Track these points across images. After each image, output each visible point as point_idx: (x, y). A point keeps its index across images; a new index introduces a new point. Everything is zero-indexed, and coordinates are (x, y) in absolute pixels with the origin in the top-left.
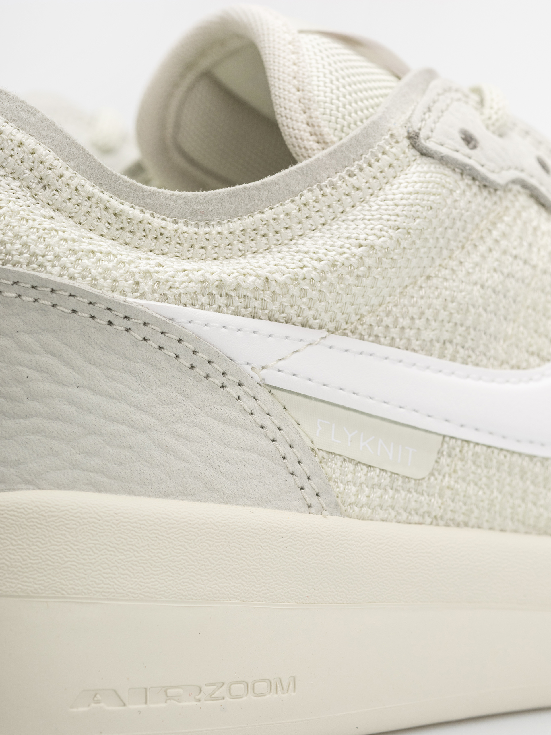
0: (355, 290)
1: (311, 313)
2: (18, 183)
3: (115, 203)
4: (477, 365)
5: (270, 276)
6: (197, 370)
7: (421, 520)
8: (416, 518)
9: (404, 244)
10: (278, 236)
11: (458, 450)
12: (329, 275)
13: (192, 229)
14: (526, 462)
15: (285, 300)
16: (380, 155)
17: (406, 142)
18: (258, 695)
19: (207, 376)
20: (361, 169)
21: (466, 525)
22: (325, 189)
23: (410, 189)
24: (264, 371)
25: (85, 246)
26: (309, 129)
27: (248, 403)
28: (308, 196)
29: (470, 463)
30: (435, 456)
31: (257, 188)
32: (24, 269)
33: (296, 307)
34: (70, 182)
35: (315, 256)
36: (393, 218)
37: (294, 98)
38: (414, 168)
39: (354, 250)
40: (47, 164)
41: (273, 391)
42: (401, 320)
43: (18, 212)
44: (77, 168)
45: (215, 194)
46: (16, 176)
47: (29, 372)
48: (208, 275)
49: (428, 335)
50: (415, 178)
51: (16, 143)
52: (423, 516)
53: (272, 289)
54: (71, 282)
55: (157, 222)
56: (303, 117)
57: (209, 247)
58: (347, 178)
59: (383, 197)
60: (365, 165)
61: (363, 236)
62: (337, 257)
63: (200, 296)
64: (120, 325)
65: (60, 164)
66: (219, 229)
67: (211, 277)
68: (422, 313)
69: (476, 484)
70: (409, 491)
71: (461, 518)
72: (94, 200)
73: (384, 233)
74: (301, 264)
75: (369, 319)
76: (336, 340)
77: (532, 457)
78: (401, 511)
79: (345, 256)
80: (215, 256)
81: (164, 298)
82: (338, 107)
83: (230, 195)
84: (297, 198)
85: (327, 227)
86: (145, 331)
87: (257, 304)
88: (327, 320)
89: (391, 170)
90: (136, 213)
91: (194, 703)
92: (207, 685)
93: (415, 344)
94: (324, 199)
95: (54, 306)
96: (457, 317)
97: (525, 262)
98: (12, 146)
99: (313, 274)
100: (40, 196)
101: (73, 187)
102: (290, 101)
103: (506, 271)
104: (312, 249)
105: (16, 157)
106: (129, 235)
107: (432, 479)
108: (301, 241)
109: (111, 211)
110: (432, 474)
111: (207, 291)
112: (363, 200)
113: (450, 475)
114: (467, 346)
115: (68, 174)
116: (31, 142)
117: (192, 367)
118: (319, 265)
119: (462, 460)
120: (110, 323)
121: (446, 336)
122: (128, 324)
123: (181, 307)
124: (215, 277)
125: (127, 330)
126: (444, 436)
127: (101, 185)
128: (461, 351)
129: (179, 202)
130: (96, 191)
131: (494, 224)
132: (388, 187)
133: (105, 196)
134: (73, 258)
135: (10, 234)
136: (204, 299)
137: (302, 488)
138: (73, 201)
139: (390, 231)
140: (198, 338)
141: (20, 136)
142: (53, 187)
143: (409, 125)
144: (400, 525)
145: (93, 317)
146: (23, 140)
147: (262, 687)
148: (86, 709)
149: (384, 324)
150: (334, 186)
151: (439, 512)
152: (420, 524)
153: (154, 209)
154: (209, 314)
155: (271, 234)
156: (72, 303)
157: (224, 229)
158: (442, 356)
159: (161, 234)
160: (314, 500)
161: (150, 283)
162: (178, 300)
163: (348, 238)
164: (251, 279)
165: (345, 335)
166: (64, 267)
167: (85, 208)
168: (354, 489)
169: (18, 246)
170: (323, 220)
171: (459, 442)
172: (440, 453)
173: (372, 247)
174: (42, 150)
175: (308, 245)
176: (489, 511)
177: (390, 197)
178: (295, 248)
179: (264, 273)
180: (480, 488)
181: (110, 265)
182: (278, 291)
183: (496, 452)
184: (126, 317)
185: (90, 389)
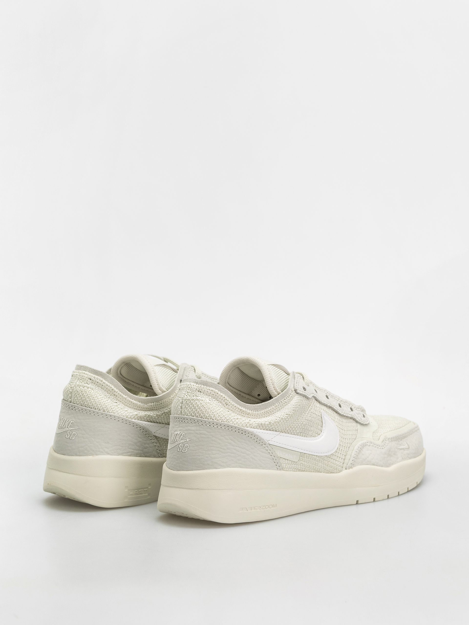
0: (286, 423)
1: (277, 429)
2: (218, 402)
3: (240, 408)
4: (307, 437)
5: (270, 422)
6: (258, 442)
7: (297, 471)
8: (296, 470)
9: (295, 413)
10: (271, 413)
11: (303, 455)
12: (281, 421)
13: (255, 412)
14: (315, 457)
15: (273, 426)
16: (290, 395)
17: (294, 391)
18: (270, 508)
19: (259, 443)
20: (286, 398)
21: (305, 471)
22: (280, 403)
23: (296, 402)
24: (269, 441)
25: (236, 417)
26: (274, 389)
27: (266, 448)
28: (277, 404)
29: (305, 458)
30: (299, 457)
31: (267, 403)
32: (226, 423)
33: (275, 428)
34: (232, 404)
35: (278, 417)
36: (293, 408)
37: (271, 382)
38: (296, 397)
39: (286, 415)
40: (227, 400)
41: (270, 445)
42: (293, 429)
43: (223, 411)
44: (233, 400)
45: (259, 405)
46: (221, 402)
47: (227, 444)
48: (259, 422)
49: (298, 431)
50: (296, 399)
51: (221, 396)
52: (297, 470)
53: (271, 424)
54: (234, 425)
55: (248, 411)
56: (272, 386)
57: (258, 416)
58: (284, 400)
59: (291, 404)
60: (287, 397)
61: (287, 412)
62: (283, 417)
63: (257, 427)
64: (244, 433)
65: (230, 400)
66: (260, 412)
67: (260, 423)
68: (297, 427)
69: (306, 462)
70: (295, 465)
71: (303, 470)
72: (236, 407)
73: (291, 411)
74: (276, 419)
75: (287, 429)
76: (281, 434)
77: (317, 456)
78: (293, 469)
79: (284, 417)
80: (259, 418)
81: (251, 427)
82: (279, 383)
83: (262, 405)
84: (275, 405)
85: (280, 411)
86: (248, 435)
87: (268, 427)
88: (280, 430)
89: (292, 398)
90: (244, 409)
91: (259, 510)
92: (262, 506)
93: (295, 433)
94: (280, 405)
95: (232, 430)
96: (303, 427)
97: (315, 414)
98: (220, 396)
99: (278, 421)
100: (226, 407)
101: (232, 405)
102: (270, 383)
103: (312, 417)
104: (278, 416)
105: (221, 399)
106: (243, 414)
107: (299, 462)
108: (275, 414)
109: (240, 409)
110: (299, 461)
111: (259, 425)
112: (287, 404)
113: (302, 461)
114: (305, 433)
115: (231, 402)
116: (224, 395)
117: (257, 441)
118: (279, 419)
119: (304, 457)
120: (242, 433)
121: (301, 431)
122: (245, 433)
123: (254, 429)
124: (260, 422)
125: (245, 434)
126: (301, 452)
127: (237, 404)
128: (304, 434)
129: (252, 407)
130: (236, 405)
131: (309, 406)
132: (291, 401)
133: (238, 406)
134: (234, 420)
135: (222, 415)
136: (258, 427)
137: (276, 465)
138: (232, 407)
139: (292, 411)
140: (258, 435)
141: (222, 394)
142: (228, 405)
143: (294, 387)
144: (293, 472)
145: (239, 432)
146: (222, 395)
147: (271, 506)
148: (241, 512)
149: (290, 430)
150: (281, 402)
151: (300, 469)
152: (296, 471)
153: (247, 409)
154: (259, 430)
155: (270, 413)
156: (235, 429)
157: (261, 412)
158: (300, 436)
159: (249, 414)
160: (278, 468)
161: (249, 424)
162: (254, 428)
163: (284, 413)
164: (267, 423)
165: (283, 433)
166: (233, 422)
167: (235, 409)
168: (285, 465)
169: (224, 418)
170: (279, 409)
171: (303, 454)
172: (300, 456)
173: (289, 415)
174: (226, 397)
175: (277, 415)
176: (309, 468)
177: (292, 404)
178: (274, 416)
179: (269, 421)
180: (308, 463)
181: (241, 421)
182: (272, 424)
183: (310, 455)
184: (245, 432)
185: (239, 447)
